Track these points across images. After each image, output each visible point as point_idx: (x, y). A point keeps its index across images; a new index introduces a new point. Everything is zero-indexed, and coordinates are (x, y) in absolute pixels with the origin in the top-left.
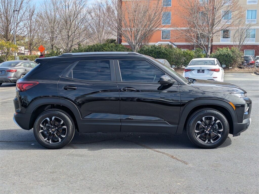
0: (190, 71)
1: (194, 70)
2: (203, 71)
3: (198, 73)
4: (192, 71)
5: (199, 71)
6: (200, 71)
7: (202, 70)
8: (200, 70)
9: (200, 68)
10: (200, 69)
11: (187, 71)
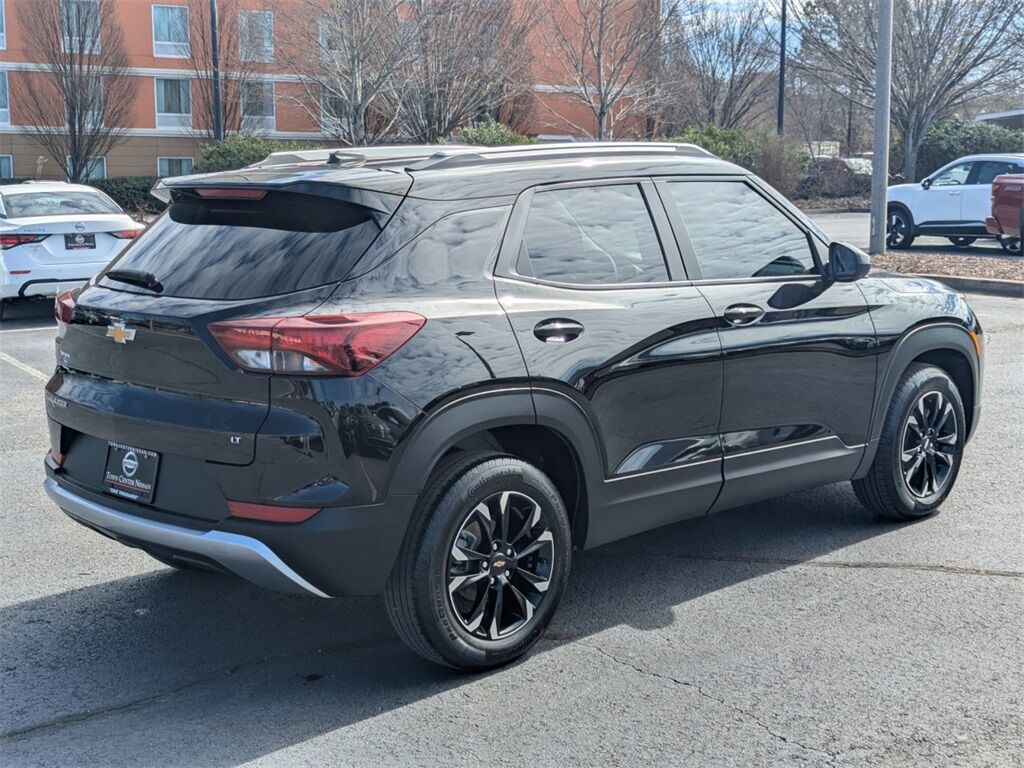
0: (31, 242)
1: (48, 235)
2: (90, 240)
3: (68, 248)
4: (42, 243)
5: (70, 240)
6: (77, 239)
7: (84, 236)
8: (74, 235)
9: (77, 227)
10: (76, 231)
11: (16, 241)
